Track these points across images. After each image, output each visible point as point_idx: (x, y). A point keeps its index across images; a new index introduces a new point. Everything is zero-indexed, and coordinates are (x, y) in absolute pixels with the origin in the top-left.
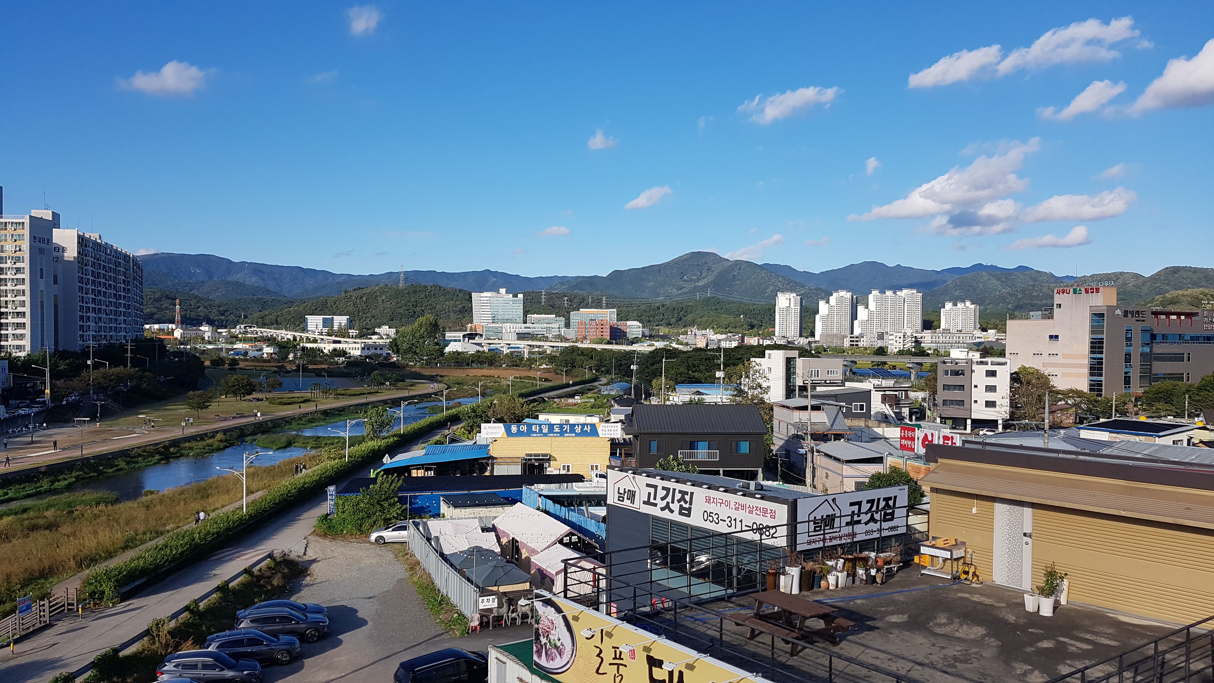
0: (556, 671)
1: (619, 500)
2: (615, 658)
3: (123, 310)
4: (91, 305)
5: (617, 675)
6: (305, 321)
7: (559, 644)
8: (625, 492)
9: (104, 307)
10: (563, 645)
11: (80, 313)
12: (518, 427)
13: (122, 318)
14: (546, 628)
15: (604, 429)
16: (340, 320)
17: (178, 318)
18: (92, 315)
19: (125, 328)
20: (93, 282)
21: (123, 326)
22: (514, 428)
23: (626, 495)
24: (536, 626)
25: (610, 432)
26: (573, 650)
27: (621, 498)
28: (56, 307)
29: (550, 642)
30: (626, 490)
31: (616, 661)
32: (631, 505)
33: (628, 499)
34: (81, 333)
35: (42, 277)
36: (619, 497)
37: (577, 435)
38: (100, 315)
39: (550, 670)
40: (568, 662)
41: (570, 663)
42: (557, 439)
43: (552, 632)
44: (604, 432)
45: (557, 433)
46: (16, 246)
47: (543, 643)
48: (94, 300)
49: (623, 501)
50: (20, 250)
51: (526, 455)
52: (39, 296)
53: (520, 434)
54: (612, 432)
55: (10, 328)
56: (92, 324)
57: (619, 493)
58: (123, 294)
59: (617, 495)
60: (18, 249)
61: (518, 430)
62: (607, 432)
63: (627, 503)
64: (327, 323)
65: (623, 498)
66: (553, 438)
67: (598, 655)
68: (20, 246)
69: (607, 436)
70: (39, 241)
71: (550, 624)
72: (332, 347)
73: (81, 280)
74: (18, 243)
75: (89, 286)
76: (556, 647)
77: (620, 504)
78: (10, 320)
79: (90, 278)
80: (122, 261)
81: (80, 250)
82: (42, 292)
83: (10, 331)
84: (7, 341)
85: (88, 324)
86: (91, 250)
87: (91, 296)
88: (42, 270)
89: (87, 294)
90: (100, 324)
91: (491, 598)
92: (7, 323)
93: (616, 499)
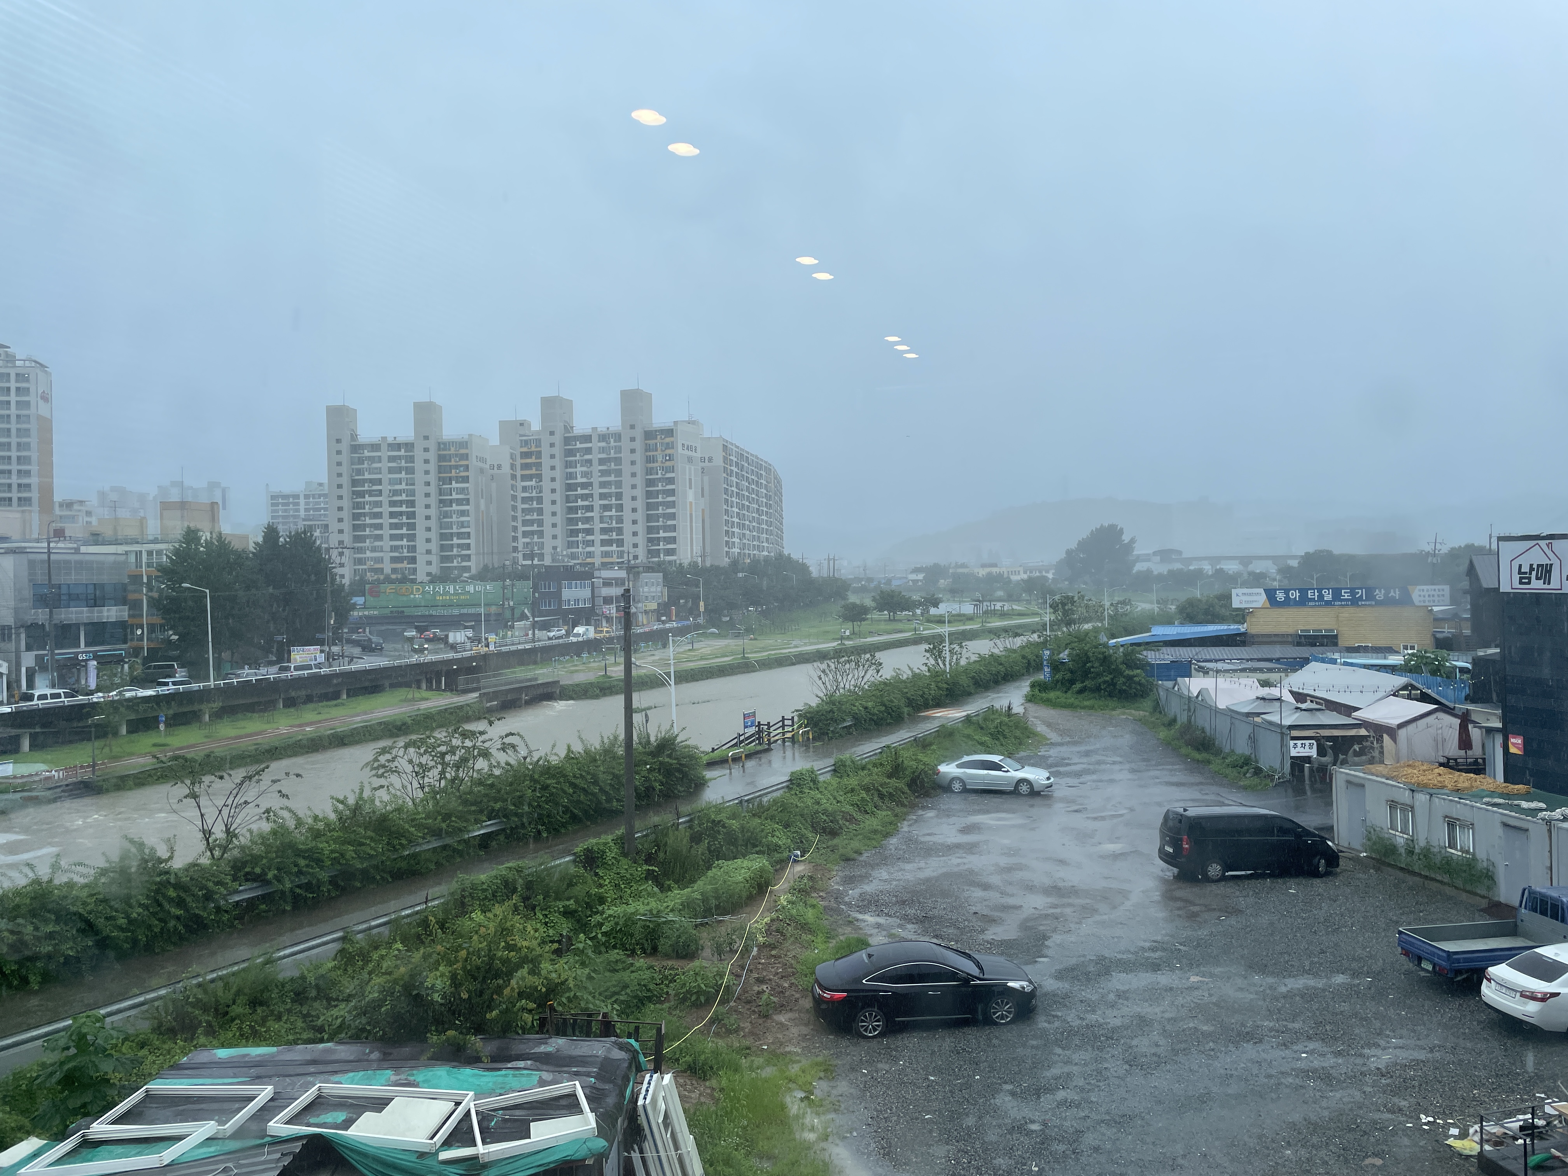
1: (1521, 583)
3: (765, 526)
4: (736, 520)
9: (747, 523)
11: (726, 528)
13: (764, 535)
15: (1422, 593)
18: (736, 530)
20: (738, 494)
21: (765, 544)
25: (1431, 598)
27: (1524, 579)
28: (703, 521)
32: (1546, 586)
34: (726, 549)
35: (690, 488)
37: (1379, 603)
38: (744, 532)
42: (1347, 609)
44: (1422, 599)
45: (1347, 600)
46: (667, 457)
48: (738, 514)
49: (1529, 583)
50: (670, 460)
52: (688, 507)
53: (1288, 602)
55: (661, 543)
56: (736, 540)
58: (765, 509)
62: (1427, 598)
63: (1537, 585)
66: (1342, 610)
68: (670, 457)
70: (688, 449)
73: (726, 491)
74: (668, 452)
75: (734, 499)
77: (1525, 589)
78: (662, 534)
79: (734, 489)
80: (764, 474)
81: (725, 459)
82: (691, 503)
83: (661, 546)
84: (659, 557)
85: (734, 540)
86: (735, 459)
87: (736, 510)
88: (690, 480)
89: (732, 507)
90: (745, 541)
91: (1307, 742)
92: (659, 538)
93: (1516, 584)
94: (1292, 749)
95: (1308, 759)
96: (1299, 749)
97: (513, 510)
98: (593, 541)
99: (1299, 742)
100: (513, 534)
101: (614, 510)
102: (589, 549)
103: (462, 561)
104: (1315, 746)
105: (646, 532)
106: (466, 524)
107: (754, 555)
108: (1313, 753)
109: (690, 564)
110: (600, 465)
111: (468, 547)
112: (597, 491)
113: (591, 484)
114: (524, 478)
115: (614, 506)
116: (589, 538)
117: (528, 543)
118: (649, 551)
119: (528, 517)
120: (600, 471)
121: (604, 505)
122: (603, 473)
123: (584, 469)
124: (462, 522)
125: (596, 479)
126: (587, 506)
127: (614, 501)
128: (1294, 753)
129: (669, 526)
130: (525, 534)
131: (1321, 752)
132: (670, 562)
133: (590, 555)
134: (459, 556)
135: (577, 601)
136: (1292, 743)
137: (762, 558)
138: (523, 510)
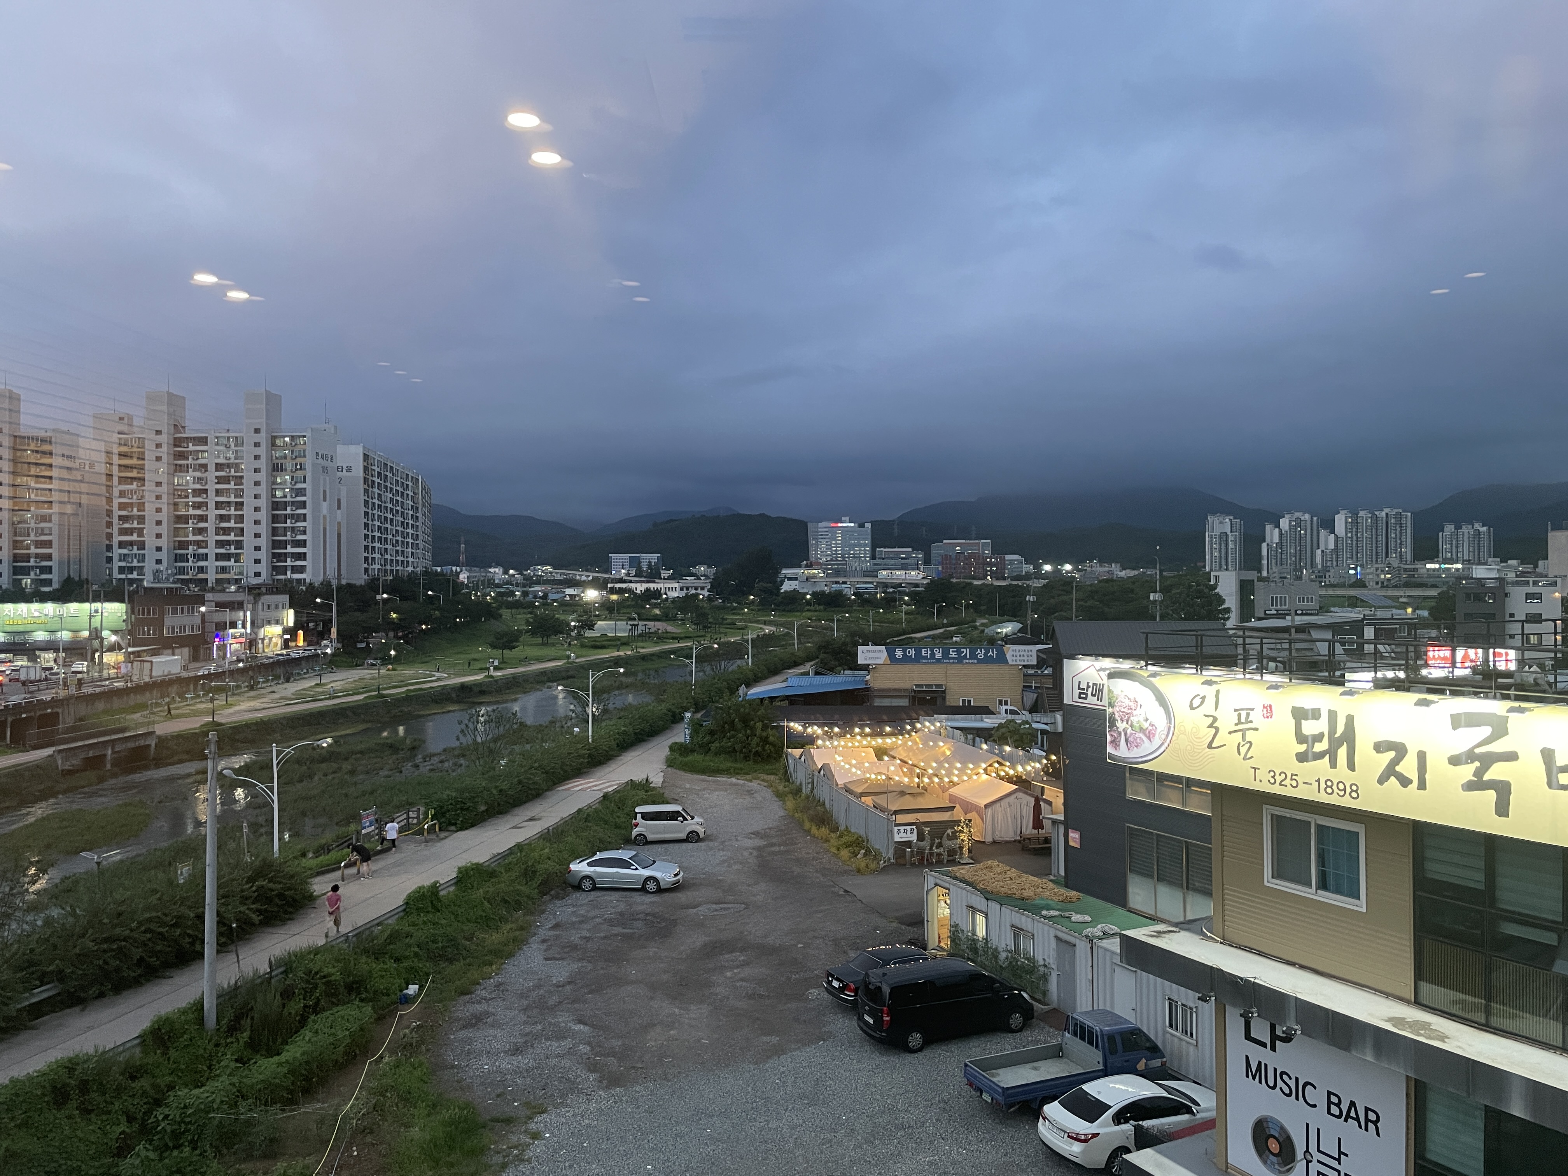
0: (1144, 759)
1: (1080, 697)
2: (1239, 722)
4: (377, 534)
5: (1242, 743)
6: (608, 561)
7: (1146, 725)
8: (1088, 687)
9: (390, 537)
10: (1153, 725)
11: (365, 543)
12: (904, 651)
14: (1126, 710)
15: (1014, 653)
16: (649, 559)
17: (462, 558)
18: (377, 545)
19: (413, 562)
20: (380, 506)
21: (410, 559)
22: (899, 653)
23: (1090, 690)
24: (1111, 710)
25: (1022, 658)
26: (1170, 727)
27: (1083, 695)
28: (339, 535)
29: (1132, 726)
30: (1091, 685)
31: (1240, 727)
32: (1099, 703)
33: (1093, 695)
34: (366, 566)
35: (325, 500)
36: (1080, 693)
37: (980, 661)
38: (386, 546)
39: (1134, 760)
40: (1162, 744)
41: (1166, 745)
42: (953, 666)
43: (1135, 713)
44: (1014, 658)
45: (954, 658)
46: (296, 464)
47: (1121, 730)
48: (379, 528)
49: (1085, 698)
50: (301, 469)
51: (917, 686)
52: (322, 521)
53: (906, 659)
54: (1025, 658)
55: (289, 560)
56: (377, 556)
57: (1079, 688)
58: (411, 522)
59: (1077, 692)
60: (298, 467)
61: (905, 654)
62: (1018, 658)
63: (1092, 700)
64: (635, 563)
65: (1086, 694)
66: (949, 667)
67: (1211, 726)
68: (301, 464)
69: (1019, 663)
70: (322, 457)
71: (1131, 704)
72: (644, 587)
73: (366, 503)
74: (299, 460)
75: (374, 512)
76: (1142, 730)
77: (1082, 703)
78: (290, 550)
79: (376, 501)
80: (410, 484)
81: (366, 469)
82: (324, 517)
83: (289, 562)
84: (286, 574)
85: (374, 555)
86: (377, 470)
87: (377, 523)
88: (325, 491)
89: (372, 520)
90: (386, 557)
91: (909, 828)
92: (285, 554)
93: (1076, 699)
94: (896, 835)
95: (908, 844)
96: (902, 834)
97: (108, 516)
98: (206, 554)
99: (902, 828)
100: (108, 542)
101: (232, 521)
102: (201, 564)
103: (41, 573)
104: (915, 831)
105: (270, 547)
106: (46, 531)
107: (397, 571)
108: (914, 838)
109: (322, 584)
110: (217, 470)
111: (49, 557)
112: (212, 499)
113: (205, 491)
114: (123, 480)
115: (233, 517)
116: (202, 551)
117: (125, 555)
118: (274, 568)
119: (126, 526)
120: (216, 477)
121: (221, 515)
122: (220, 480)
123: (198, 474)
124: (43, 529)
125: (212, 487)
126: (199, 516)
127: (232, 511)
128: (897, 838)
129: (299, 541)
130: (122, 545)
131: (921, 837)
132: (299, 581)
133: (201, 570)
134: (37, 567)
135: (183, 628)
136: (896, 829)
137: (406, 574)
138: (121, 518)
